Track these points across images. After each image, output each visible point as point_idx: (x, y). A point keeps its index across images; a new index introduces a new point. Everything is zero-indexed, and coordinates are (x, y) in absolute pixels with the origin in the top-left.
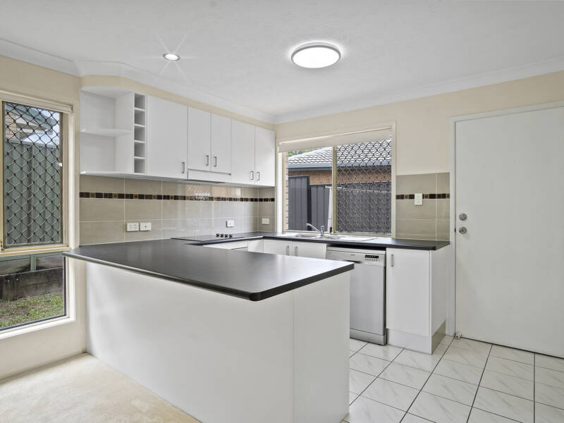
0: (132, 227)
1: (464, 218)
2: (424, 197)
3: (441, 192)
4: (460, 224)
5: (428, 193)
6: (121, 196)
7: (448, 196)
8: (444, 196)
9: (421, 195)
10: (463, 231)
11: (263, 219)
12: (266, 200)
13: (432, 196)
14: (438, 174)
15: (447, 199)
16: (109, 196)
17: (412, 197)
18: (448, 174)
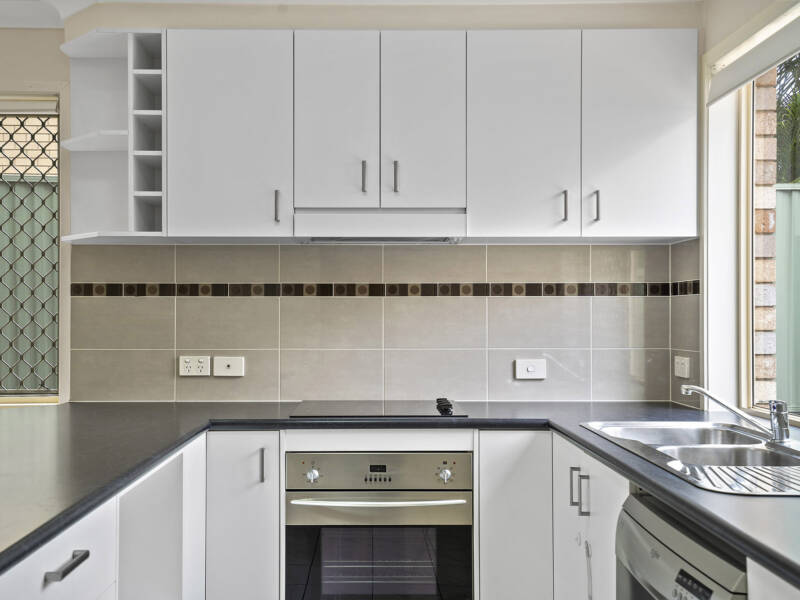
0: (190, 365)
6: (166, 290)
16: (139, 290)
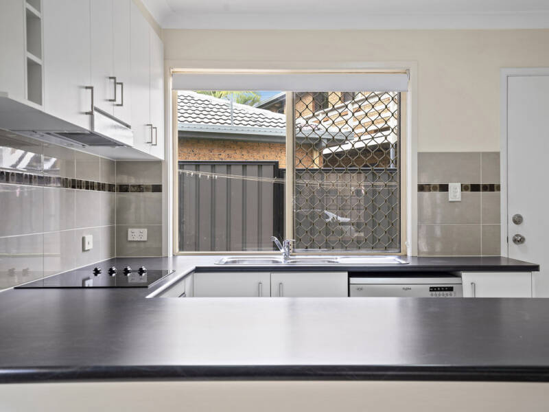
1: (518, 220)
2: (464, 188)
3: (488, 182)
4: (515, 230)
5: (469, 182)
7: (498, 188)
8: (492, 188)
9: (460, 184)
10: (519, 240)
11: (130, 230)
12: (140, 188)
13: (475, 188)
14: (484, 154)
15: (496, 192)
17: (444, 188)
18: (498, 154)
